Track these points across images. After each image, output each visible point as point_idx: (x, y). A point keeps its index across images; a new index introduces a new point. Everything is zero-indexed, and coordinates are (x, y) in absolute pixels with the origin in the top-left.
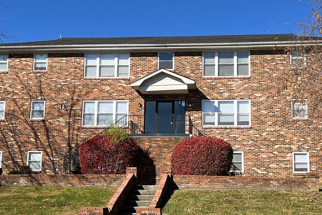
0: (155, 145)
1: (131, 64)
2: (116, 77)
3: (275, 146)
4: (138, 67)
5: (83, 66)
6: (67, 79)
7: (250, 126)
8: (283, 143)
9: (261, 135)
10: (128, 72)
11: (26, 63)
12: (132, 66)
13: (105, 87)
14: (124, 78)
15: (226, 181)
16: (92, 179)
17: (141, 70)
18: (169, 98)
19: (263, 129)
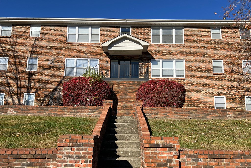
0: (122, 87)
1: (100, 34)
2: (90, 42)
3: (202, 92)
4: (106, 35)
5: (66, 34)
6: (55, 43)
7: (184, 77)
8: (208, 89)
9: (192, 84)
10: (99, 39)
11: (25, 31)
12: (102, 35)
13: (82, 49)
14: (95, 43)
15: (190, 112)
17: (108, 37)
18: (128, 58)
19: (194, 80)
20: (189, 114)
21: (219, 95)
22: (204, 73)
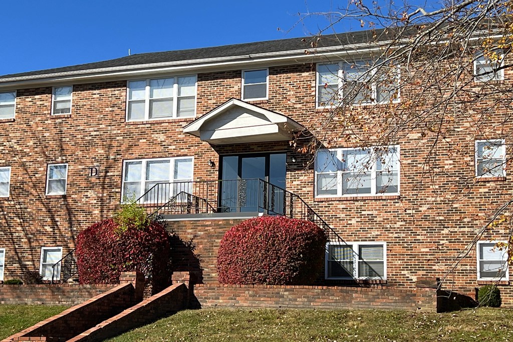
0: (202, 233)
1: (198, 94)
2: (175, 117)
3: (443, 230)
4: (209, 97)
5: (124, 102)
6: (101, 126)
7: (398, 194)
8: (460, 223)
9: (418, 211)
10: (194, 107)
11: (41, 103)
12: (200, 97)
13: (157, 135)
14: (186, 119)
15: (279, 293)
16: (72, 292)
17: (215, 102)
18: (259, 149)
19: (422, 199)
20: (276, 297)
21: (488, 237)
22: (450, 179)
